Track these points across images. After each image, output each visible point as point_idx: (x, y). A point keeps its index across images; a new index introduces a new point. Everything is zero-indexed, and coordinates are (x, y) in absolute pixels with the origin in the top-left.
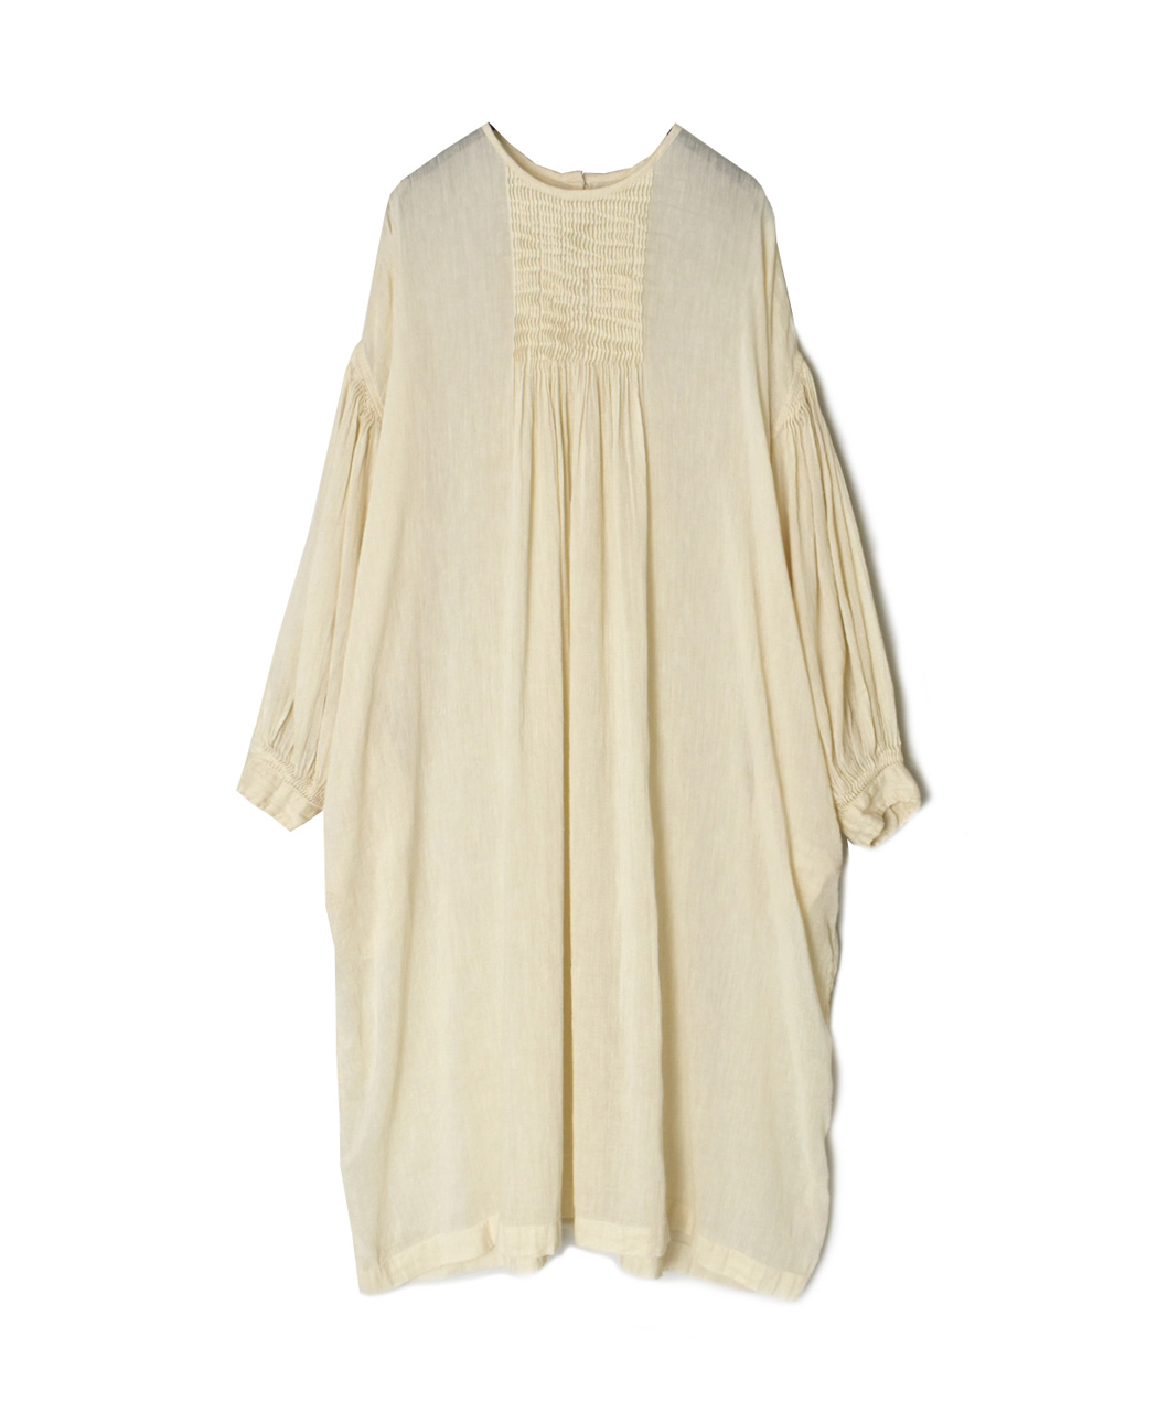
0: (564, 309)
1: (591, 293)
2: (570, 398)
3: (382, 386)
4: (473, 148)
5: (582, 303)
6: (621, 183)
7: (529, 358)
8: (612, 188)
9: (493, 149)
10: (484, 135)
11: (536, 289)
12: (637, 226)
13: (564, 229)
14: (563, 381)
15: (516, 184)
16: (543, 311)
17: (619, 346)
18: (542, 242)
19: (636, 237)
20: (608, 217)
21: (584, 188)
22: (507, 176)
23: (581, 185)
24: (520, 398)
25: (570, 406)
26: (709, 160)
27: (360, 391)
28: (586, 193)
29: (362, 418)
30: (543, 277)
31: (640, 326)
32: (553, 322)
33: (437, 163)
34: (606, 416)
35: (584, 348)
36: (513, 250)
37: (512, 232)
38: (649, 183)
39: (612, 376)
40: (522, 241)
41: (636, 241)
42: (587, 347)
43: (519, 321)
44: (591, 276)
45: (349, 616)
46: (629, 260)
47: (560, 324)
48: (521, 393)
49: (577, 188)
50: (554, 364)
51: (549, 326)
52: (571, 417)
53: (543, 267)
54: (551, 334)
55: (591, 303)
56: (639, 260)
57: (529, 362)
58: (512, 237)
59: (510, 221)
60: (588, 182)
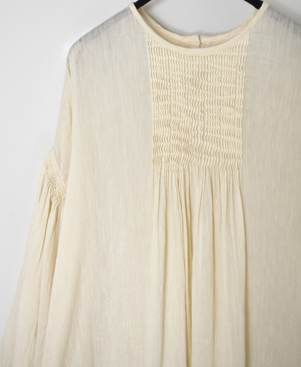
0: (187, 131)
1: (206, 119)
2: (191, 189)
3: (66, 179)
4: (123, 21)
5: (200, 126)
6: (226, 44)
7: (164, 164)
8: (221, 46)
9: (137, 21)
10: (131, 12)
11: (168, 117)
12: (238, 72)
13: (187, 76)
14: (187, 178)
15: (153, 46)
16: (172, 132)
17: (226, 156)
18: (172, 84)
19: (238, 80)
20: (218, 67)
21: (200, 47)
22: (147, 40)
23: (198, 44)
24: (158, 192)
25: (191, 195)
26: (288, 26)
27: (52, 182)
28: (201, 50)
29: (53, 199)
30: (172, 109)
31: (240, 142)
32: (180, 139)
33: (99, 31)
34: (217, 202)
35: (202, 156)
36: (152, 90)
37: (151, 78)
38: (246, 43)
39: (221, 175)
40: (158, 85)
41: (238, 83)
42: (204, 156)
43: (156, 139)
44: (206, 107)
45: (47, 315)
46: (233, 96)
47: (185, 140)
48: (158, 189)
49: (195, 47)
50: (181, 168)
51: (177, 142)
52: (192, 200)
53: (173, 102)
54: (179, 148)
55: (206, 126)
56: (240, 97)
57: (163, 167)
58: (151, 81)
59: (150, 70)
60: (202, 42)
